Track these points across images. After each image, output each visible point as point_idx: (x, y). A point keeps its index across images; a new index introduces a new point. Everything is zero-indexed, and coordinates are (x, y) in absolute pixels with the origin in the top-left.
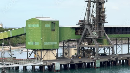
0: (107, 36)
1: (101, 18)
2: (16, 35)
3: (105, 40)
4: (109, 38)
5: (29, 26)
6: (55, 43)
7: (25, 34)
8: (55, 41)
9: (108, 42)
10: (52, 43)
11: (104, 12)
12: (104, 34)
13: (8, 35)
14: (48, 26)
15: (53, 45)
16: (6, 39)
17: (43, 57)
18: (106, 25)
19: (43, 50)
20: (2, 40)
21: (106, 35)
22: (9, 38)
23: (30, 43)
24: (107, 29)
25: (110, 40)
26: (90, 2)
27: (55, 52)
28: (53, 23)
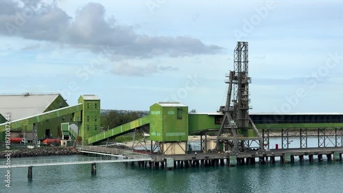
0: (254, 126)
1: (243, 103)
3: (250, 131)
4: (256, 129)
5: (153, 113)
6: (183, 134)
8: (182, 132)
9: (255, 134)
10: (177, 134)
11: (247, 96)
12: (250, 123)
13: (139, 123)
14: (172, 113)
15: (180, 137)
17: (165, 151)
18: (251, 112)
19: (166, 142)
21: (253, 124)
23: (153, 134)
24: (254, 117)
25: (257, 131)
26: (231, 83)
27: (183, 145)
28: (179, 109)
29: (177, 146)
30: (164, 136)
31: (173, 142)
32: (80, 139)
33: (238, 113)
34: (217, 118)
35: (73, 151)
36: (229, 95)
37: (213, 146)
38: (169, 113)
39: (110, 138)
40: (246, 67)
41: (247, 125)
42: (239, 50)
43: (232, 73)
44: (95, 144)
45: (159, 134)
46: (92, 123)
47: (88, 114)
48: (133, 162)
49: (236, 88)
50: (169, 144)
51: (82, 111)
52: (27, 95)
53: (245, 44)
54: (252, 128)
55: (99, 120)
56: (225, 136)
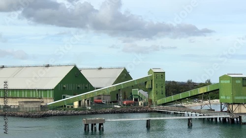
2: (213, 90)
5: (222, 82)
7: (218, 90)
10: (243, 98)
13: (207, 90)
14: (239, 82)
16: (205, 93)
17: (234, 110)
19: (234, 104)
20: (202, 94)
22: (208, 92)
23: (222, 97)
28: (244, 79)
29: (242, 107)
30: (233, 99)
31: (239, 104)
32: (151, 101)
35: (149, 109)
39: (177, 100)
45: (229, 98)
46: (159, 89)
47: (157, 83)
48: (204, 118)
50: (236, 105)
51: (152, 80)
52: (100, 69)
55: (164, 87)
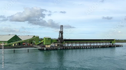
1: (62, 37)
8: (49, 43)
19: (46, 45)
26: (60, 33)
27: (50, 45)
28: (49, 38)
29: (48, 45)
32: (35, 44)
33: (61, 39)
34: (57, 40)
35: (33, 46)
36: (59, 35)
37: (56, 45)
38: (47, 39)
40: (63, 30)
41: (63, 41)
42: (61, 27)
43: (60, 31)
44: (38, 45)
46: (37, 41)
49: (60, 34)
53: (62, 26)
54: (64, 42)
56: (58, 43)
